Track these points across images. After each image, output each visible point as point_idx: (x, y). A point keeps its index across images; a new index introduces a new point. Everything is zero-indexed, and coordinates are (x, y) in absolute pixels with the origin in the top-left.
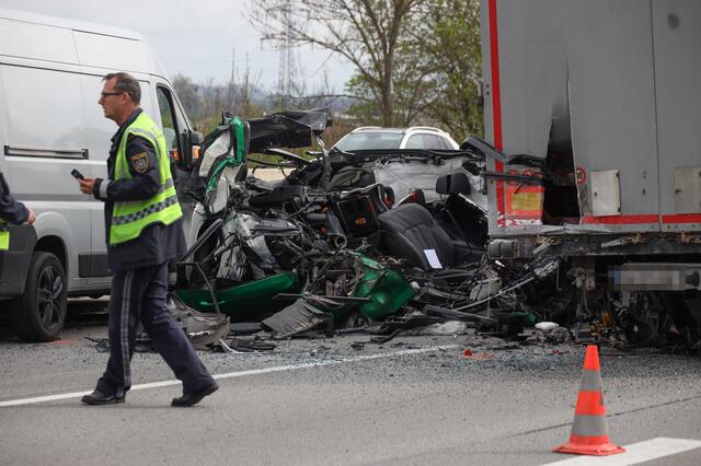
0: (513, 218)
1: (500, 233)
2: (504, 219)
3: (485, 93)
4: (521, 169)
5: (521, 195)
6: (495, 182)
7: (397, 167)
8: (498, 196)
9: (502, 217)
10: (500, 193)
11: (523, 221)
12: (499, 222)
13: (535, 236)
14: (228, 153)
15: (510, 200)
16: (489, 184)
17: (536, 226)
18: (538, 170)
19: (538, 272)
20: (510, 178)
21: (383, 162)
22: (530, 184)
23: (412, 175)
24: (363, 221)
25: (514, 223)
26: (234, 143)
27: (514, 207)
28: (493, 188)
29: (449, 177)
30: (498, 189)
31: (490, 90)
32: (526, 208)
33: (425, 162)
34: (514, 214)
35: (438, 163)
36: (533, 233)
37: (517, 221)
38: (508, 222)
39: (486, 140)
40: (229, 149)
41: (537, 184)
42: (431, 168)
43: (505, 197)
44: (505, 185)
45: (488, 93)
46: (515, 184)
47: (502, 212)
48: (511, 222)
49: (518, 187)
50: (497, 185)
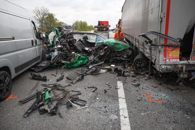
0: (169, 59)
1: (164, 64)
2: (165, 59)
5: (173, 52)
6: (163, 48)
8: (164, 52)
9: (165, 58)
10: (165, 51)
11: (173, 60)
12: (164, 60)
13: (177, 65)
15: (169, 53)
17: (178, 61)
18: (179, 43)
20: (169, 46)
22: (176, 48)
25: (170, 61)
27: (170, 55)
30: (164, 50)
31: (166, 15)
32: (175, 56)
34: (171, 58)
35: (83, 35)
36: (177, 64)
37: (171, 60)
38: (167, 60)
39: (162, 33)
43: (167, 52)
44: (167, 48)
45: (164, 17)
46: (171, 48)
47: (165, 57)
48: (169, 60)
49: (172, 49)
50: (164, 48)
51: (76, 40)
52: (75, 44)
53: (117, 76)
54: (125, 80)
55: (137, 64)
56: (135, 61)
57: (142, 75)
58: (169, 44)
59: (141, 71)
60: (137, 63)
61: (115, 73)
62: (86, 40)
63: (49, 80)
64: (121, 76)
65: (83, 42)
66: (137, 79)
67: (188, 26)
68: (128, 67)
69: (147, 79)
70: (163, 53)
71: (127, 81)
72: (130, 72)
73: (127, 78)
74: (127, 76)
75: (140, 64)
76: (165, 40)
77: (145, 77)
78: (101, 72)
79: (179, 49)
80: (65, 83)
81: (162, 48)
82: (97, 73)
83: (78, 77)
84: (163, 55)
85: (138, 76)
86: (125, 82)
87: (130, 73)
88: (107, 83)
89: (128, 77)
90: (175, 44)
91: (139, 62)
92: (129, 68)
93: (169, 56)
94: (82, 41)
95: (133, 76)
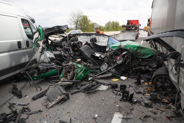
7: (82, 37)
14: (38, 37)
19: (118, 62)
21: (79, 36)
23: (85, 38)
24: (76, 49)
26: (40, 34)
29: (93, 39)
33: (87, 36)
35: (90, 36)
40: (39, 36)
42: (89, 37)
51: (81, 43)
52: (82, 48)
53: (121, 100)
54: (129, 111)
55: (157, 83)
56: (155, 77)
57: (164, 103)
59: (164, 95)
60: (157, 80)
61: (119, 93)
62: (95, 43)
63: (26, 96)
64: (126, 101)
65: (91, 45)
66: (151, 112)
68: (145, 82)
69: (172, 117)
71: (131, 116)
72: (144, 95)
73: (136, 107)
74: (136, 102)
75: (162, 82)
77: (169, 110)
78: (100, 89)
80: (40, 105)
82: (94, 90)
83: (60, 98)
85: (156, 106)
86: (128, 117)
87: (144, 97)
88: (96, 116)
89: (137, 104)
91: (160, 80)
92: (146, 84)
94: (89, 44)
95: (147, 105)
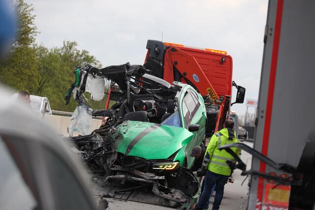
0: (268, 205)
2: (261, 205)
3: (260, 116)
4: (279, 173)
5: (277, 191)
6: (258, 179)
8: (259, 189)
9: (259, 204)
10: (261, 187)
12: (257, 207)
15: (267, 193)
16: (253, 179)
18: (290, 175)
20: (270, 177)
22: (283, 184)
27: (270, 197)
28: (256, 183)
30: (259, 184)
31: (264, 115)
32: (278, 200)
34: (271, 203)
38: (264, 208)
39: (256, 149)
41: (288, 185)
43: (264, 190)
44: (265, 182)
45: (262, 117)
46: (274, 183)
47: (260, 200)
48: (266, 208)
49: (275, 185)
50: (259, 181)
58: (269, 174)
67: (307, 144)
70: (256, 191)
76: (261, 164)
79: (290, 187)
81: (255, 179)
84: (256, 196)
90: (281, 175)
93: (267, 199)
